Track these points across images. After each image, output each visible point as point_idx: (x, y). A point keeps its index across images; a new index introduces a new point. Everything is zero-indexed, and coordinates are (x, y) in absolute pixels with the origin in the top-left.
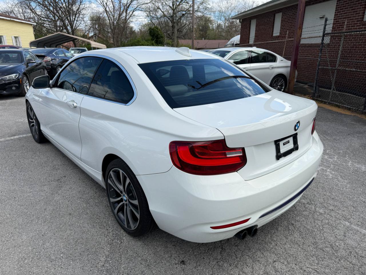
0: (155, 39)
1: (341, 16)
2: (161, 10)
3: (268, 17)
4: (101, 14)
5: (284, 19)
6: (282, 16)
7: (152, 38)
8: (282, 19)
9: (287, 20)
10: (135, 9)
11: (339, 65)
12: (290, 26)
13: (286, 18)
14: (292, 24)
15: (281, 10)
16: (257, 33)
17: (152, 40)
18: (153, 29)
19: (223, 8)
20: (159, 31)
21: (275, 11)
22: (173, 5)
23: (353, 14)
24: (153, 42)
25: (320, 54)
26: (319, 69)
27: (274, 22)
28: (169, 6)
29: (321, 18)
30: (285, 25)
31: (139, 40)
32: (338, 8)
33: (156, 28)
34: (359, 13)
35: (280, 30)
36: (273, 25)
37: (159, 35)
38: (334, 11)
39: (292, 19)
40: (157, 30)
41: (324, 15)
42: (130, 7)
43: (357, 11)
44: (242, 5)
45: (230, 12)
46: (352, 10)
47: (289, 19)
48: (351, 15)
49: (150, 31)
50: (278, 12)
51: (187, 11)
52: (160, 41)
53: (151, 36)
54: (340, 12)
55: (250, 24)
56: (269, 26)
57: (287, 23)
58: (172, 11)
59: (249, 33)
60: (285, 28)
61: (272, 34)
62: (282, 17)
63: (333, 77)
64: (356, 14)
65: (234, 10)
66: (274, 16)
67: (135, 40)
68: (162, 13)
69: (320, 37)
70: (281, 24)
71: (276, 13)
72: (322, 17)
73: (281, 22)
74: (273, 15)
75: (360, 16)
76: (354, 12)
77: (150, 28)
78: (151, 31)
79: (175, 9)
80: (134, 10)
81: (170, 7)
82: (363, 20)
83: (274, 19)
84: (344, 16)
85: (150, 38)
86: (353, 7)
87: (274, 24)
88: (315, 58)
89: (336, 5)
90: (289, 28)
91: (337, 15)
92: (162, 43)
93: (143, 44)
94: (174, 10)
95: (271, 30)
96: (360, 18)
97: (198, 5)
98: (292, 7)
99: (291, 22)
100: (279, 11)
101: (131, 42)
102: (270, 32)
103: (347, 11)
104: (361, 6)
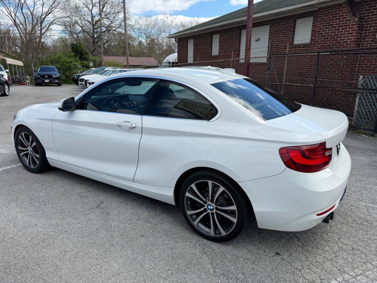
0: (79, 55)
1: (275, 40)
2: (79, 25)
3: (206, 38)
4: (11, 26)
5: (222, 40)
6: (220, 37)
7: (75, 54)
8: (219, 40)
9: (225, 41)
10: (51, 22)
11: (285, 82)
12: (229, 46)
13: (224, 39)
14: (230, 45)
15: (218, 32)
16: (195, 52)
17: (76, 56)
18: (76, 45)
19: (144, 26)
20: (82, 47)
21: (213, 32)
22: (93, 20)
23: (285, 39)
24: (77, 58)
25: (268, 72)
26: (268, 84)
27: (212, 43)
28: (88, 21)
29: (256, 40)
30: (223, 45)
31: (60, 56)
32: (272, 32)
33: (78, 44)
34: (290, 38)
35: (219, 50)
36: (212, 46)
37: (83, 51)
38: (268, 35)
39: (230, 40)
40: (81, 46)
41: (259, 38)
42: (45, 20)
43: (288, 36)
44: (162, 23)
45: (150, 30)
46: (283, 35)
47: (226, 41)
48: (283, 39)
49: (72, 47)
50: (215, 34)
51: (108, 27)
52: (85, 57)
53: (74, 52)
54: (273, 36)
55: (187, 44)
56: (208, 46)
57: (225, 44)
58: (92, 26)
59: (187, 52)
60: (223, 48)
61: (211, 54)
62: (220, 39)
63: (281, 90)
64: (287, 38)
65: (154, 28)
66: (212, 37)
67: (56, 56)
68: (81, 28)
69: (265, 57)
70: (219, 45)
71: (214, 34)
72: (258, 39)
73: (219, 43)
74: (210, 36)
75: (291, 40)
76: (285, 36)
77: (72, 44)
78: (74, 47)
79: (95, 25)
80: (50, 24)
81: (90, 23)
82: (293, 44)
83: (212, 40)
84: (277, 39)
85: (73, 54)
86: (284, 33)
87: (212, 44)
88: (254, 75)
89: (269, 30)
90: (228, 48)
91: (271, 38)
92: (87, 60)
93: (65, 60)
94: (93, 26)
95: (210, 50)
96: (291, 42)
97: (120, 21)
98: (229, 29)
99: (229, 43)
100: (216, 32)
101: (50, 58)
102: (209, 51)
103: (279, 35)
104: (290, 32)
